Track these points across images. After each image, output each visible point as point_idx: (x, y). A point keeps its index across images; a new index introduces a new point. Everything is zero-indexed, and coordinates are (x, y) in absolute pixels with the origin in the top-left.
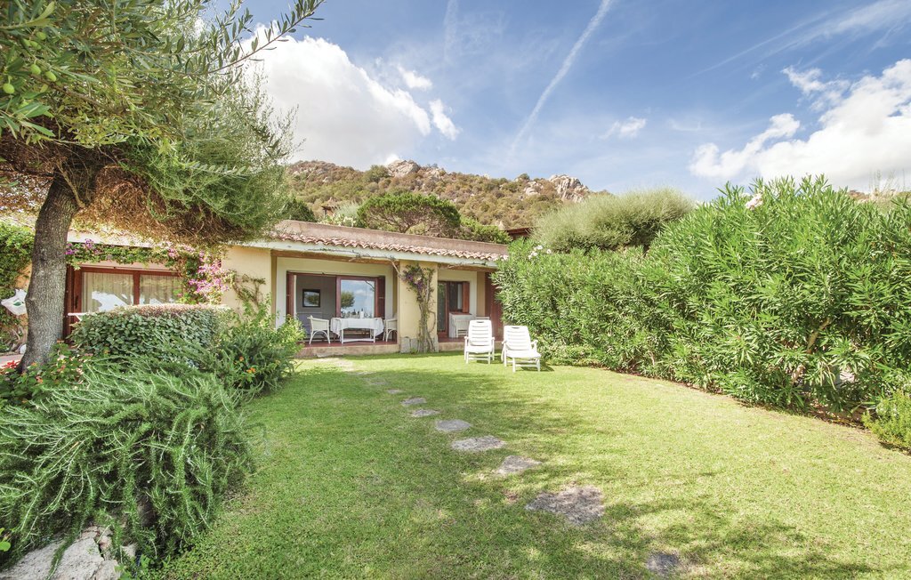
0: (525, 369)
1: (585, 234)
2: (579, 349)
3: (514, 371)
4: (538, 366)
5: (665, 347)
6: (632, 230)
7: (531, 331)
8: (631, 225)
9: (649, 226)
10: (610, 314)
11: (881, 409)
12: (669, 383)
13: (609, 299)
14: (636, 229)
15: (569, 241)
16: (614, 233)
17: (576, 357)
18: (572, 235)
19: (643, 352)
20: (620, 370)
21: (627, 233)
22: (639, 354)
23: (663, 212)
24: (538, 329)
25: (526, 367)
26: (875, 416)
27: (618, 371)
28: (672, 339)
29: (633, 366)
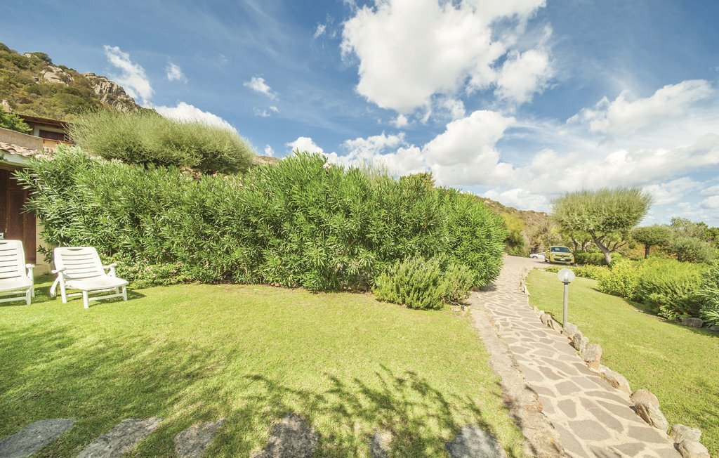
0: (103, 301)
1: (150, 148)
2: (170, 267)
3: (86, 306)
4: (124, 294)
5: (260, 259)
6: (202, 156)
7: (99, 252)
8: (200, 151)
9: (215, 156)
10: (207, 232)
11: (378, 284)
12: (261, 286)
13: (208, 219)
14: (204, 156)
15: (127, 150)
16: (184, 154)
17: (166, 275)
18: (132, 145)
19: (239, 264)
20: (216, 281)
21: (196, 157)
22: (235, 266)
23: (226, 148)
24: (109, 249)
25: (103, 298)
26: (376, 287)
27: (213, 284)
28: (265, 252)
29: (228, 276)
